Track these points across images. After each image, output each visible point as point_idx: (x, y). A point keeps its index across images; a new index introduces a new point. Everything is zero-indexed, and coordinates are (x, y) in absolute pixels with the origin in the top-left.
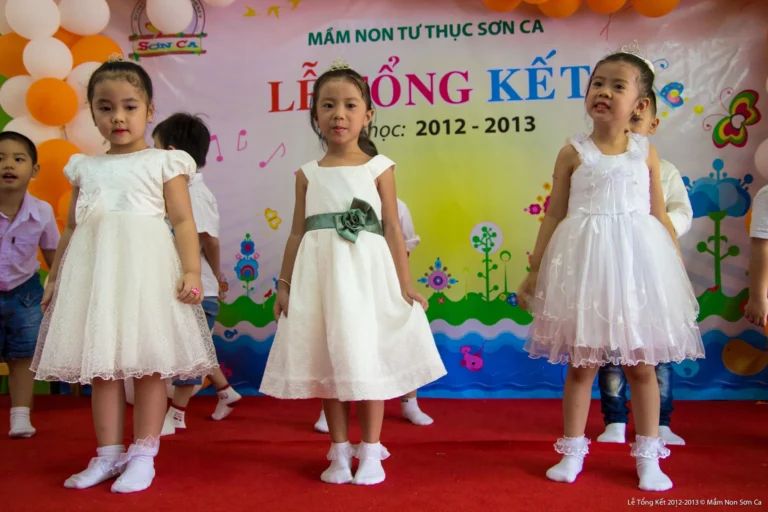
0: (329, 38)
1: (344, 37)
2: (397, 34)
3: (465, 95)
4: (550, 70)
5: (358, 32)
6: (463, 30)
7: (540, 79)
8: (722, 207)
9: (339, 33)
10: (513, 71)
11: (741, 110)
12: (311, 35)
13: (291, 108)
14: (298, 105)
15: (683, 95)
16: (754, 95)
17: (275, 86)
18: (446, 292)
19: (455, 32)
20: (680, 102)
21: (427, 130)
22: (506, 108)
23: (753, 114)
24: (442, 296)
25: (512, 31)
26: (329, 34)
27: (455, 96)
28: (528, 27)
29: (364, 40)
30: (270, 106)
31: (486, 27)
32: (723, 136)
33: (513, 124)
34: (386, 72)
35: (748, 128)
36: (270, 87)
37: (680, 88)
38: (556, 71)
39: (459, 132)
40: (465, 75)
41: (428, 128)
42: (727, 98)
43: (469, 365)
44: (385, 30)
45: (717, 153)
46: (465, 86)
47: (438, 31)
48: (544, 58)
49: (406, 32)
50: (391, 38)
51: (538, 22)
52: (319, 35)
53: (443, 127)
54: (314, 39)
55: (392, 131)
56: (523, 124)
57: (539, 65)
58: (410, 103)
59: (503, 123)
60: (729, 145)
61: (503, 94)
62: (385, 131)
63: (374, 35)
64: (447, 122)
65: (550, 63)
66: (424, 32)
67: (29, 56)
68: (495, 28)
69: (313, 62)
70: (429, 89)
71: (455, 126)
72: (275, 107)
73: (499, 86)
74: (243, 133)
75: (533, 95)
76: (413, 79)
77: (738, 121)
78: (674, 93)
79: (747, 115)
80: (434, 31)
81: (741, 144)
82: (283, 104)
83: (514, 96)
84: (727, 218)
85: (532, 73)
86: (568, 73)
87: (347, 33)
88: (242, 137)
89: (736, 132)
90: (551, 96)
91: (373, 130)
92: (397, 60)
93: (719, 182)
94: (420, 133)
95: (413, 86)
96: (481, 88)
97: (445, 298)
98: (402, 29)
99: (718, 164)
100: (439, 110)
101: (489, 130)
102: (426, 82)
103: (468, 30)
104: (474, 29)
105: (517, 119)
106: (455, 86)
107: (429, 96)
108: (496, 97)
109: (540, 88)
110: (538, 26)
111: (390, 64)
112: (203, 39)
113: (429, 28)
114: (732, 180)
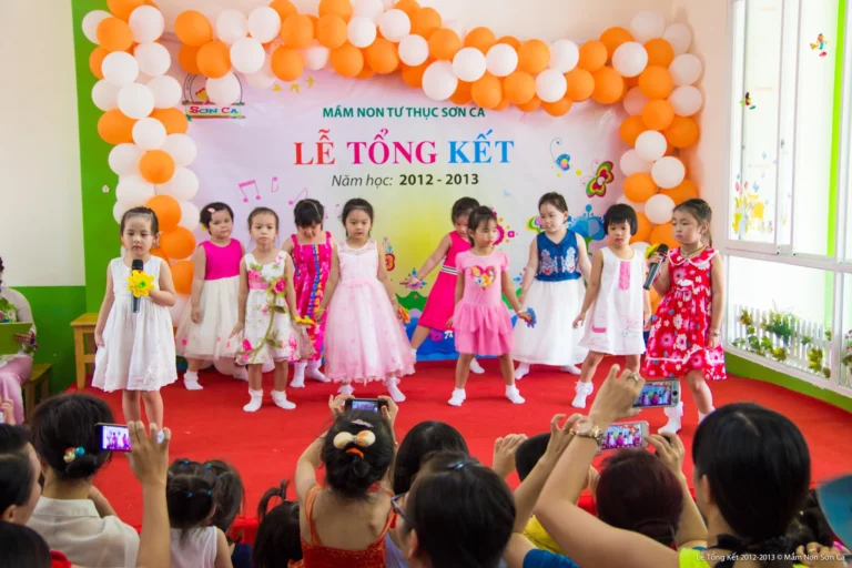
0: (338, 112)
1: (348, 112)
2: (386, 113)
3: (433, 158)
4: (488, 143)
5: (359, 110)
6: (432, 112)
7: (482, 149)
8: (590, 235)
9: (345, 110)
10: (465, 143)
11: (603, 174)
12: (325, 110)
13: (311, 163)
14: (316, 160)
15: (570, 163)
16: (610, 164)
17: (299, 146)
18: (419, 290)
19: (426, 113)
20: (567, 168)
21: (407, 181)
22: (460, 168)
23: (610, 177)
24: (416, 293)
25: (464, 115)
26: (338, 109)
27: (426, 158)
28: (475, 112)
29: (364, 115)
30: (295, 161)
31: (447, 111)
32: (592, 191)
33: (464, 179)
34: (379, 139)
35: (607, 185)
36: (294, 147)
37: (568, 159)
38: (492, 144)
39: (428, 183)
40: (433, 144)
41: (407, 180)
42: (596, 167)
43: (433, 339)
44: (378, 110)
45: (588, 201)
46: (433, 153)
47: (415, 112)
48: (485, 134)
49: (393, 111)
50: (382, 115)
51: (481, 109)
52: (331, 110)
53: (418, 179)
54: (327, 112)
55: (383, 182)
56: (471, 179)
57: (481, 139)
58: (396, 162)
59: (458, 178)
60: (596, 196)
61: (458, 158)
62: (378, 182)
63: (371, 112)
64: (421, 176)
65: (488, 138)
66: (405, 112)
67: (136, 132)
68: (453, 112)
69: (326, 129)
70: (408, 151)
71: (426, 179)
72: (299, 161)
73: (455, 153)
74: (275, 179)
75: (477, 160)
76: (398, 145)
77: (601, 181)
78: (564, 161)
79: (606, 177)
80: (412, 112)
81: (602, 195)
82: (305, 159)
83: (465, 160)
84: (593, 241)
85: (477, 145)
86: (500, 145)
87: (351, 110)
88: (275, 183)
89: (599, 187)
90: (489, 161)
91: (370, 181)
92: (387, 131)
93: (589, 219)
94: (402, 183)
95: (398, 151)
96: (444, 153)
97: (419, 295)
98: (390, 109)
99: (589, 208)
100: (415, 168)
101: (448, 183)
102: (407, 149)
103: (435, 112)
104: (439, 112)
105: (466, 176)
106: (426, 152)
107: (408, 157)
108: (453, 160)
109: (482, 155)
110: (481, 112)
111: (382, 134)
112: (242, 107)
113: (409, 109)
114: (596, 218)
